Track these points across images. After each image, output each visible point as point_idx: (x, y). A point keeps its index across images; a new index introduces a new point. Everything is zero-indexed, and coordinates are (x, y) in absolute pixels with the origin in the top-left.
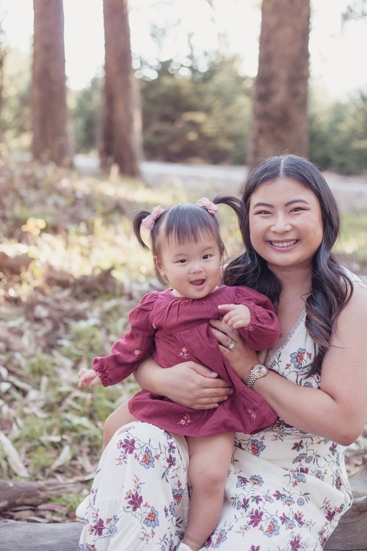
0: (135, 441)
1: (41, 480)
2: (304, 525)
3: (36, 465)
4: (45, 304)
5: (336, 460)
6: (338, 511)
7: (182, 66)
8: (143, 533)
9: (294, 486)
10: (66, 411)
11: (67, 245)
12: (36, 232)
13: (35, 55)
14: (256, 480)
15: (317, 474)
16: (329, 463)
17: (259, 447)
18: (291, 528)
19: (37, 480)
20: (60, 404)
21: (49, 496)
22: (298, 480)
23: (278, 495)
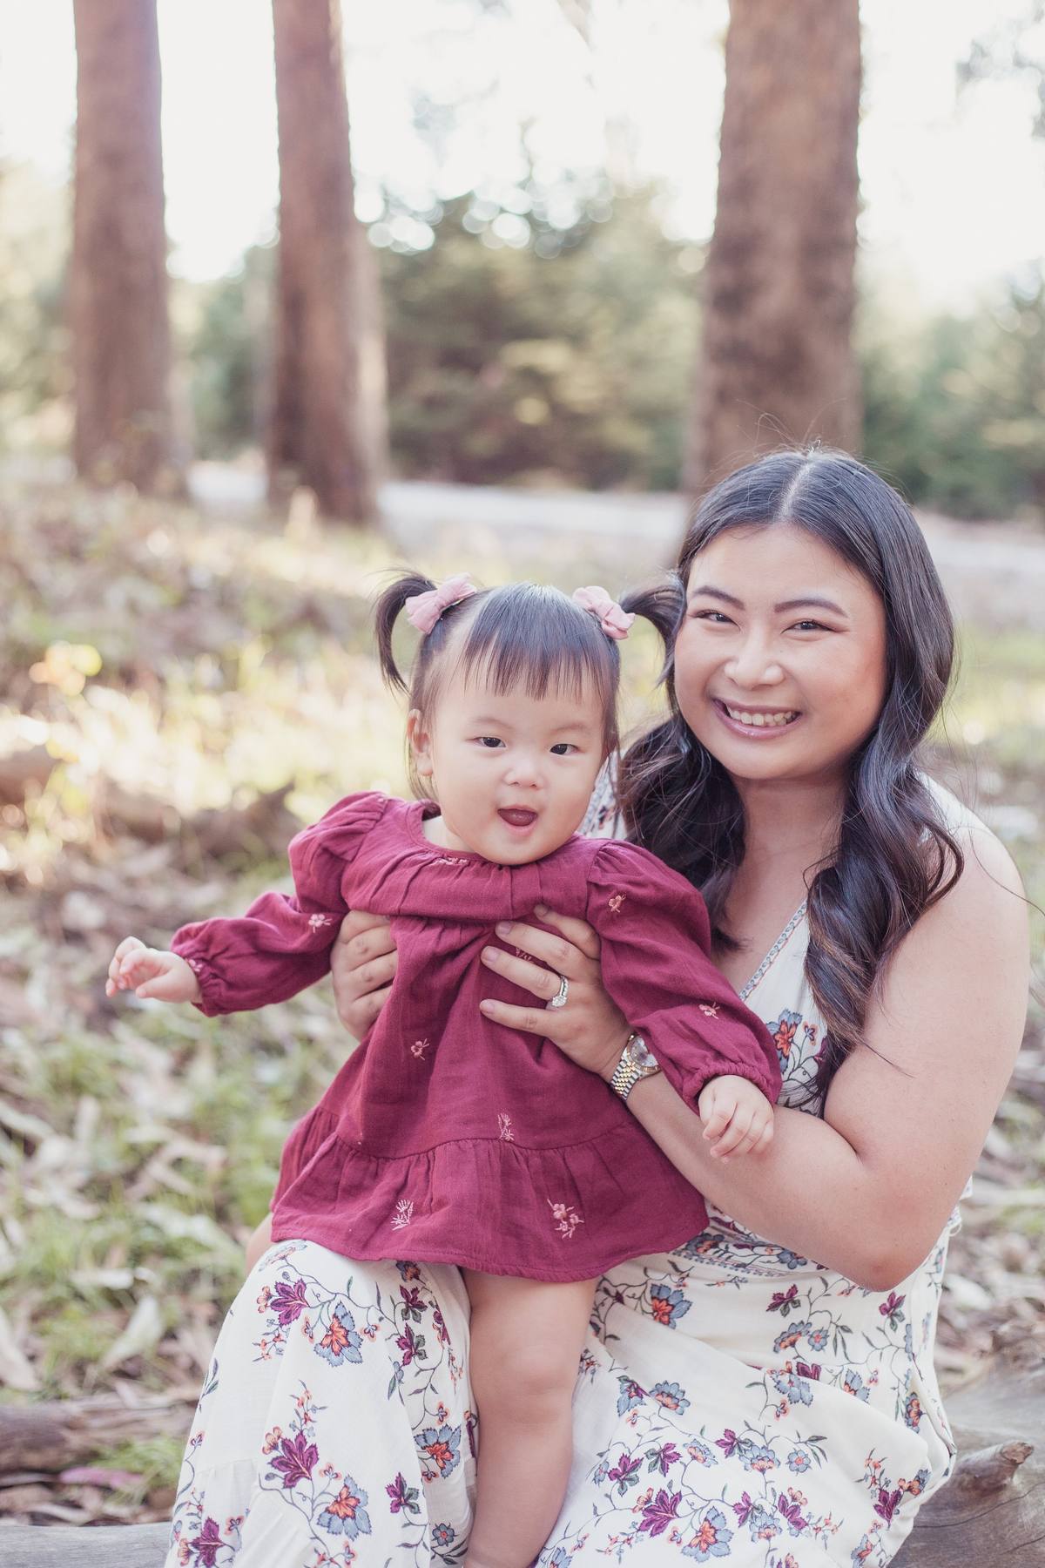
0: (305, 1285)
1: (72, 1399)
2: (807, 1528)
3: (60, 1355)
4: (94, 891)
5: (903, 1344)
6: (910, 1489)
7: (502, 211)
8: (316, 1551)
9: (778, 1416)
10: (148, 1199)
11: (164, 718)
12: (73, 684)
13: (80, 181)
14: (669, 1395)
15: (849, 1382)
16: (880, 1351)
17: (673, 1307)
18: (768, 1537)
19: (60, 1397)
20: (131, 1177)
21: (95, 1446)
22: (789, 1396)
23: (731, 1443)
